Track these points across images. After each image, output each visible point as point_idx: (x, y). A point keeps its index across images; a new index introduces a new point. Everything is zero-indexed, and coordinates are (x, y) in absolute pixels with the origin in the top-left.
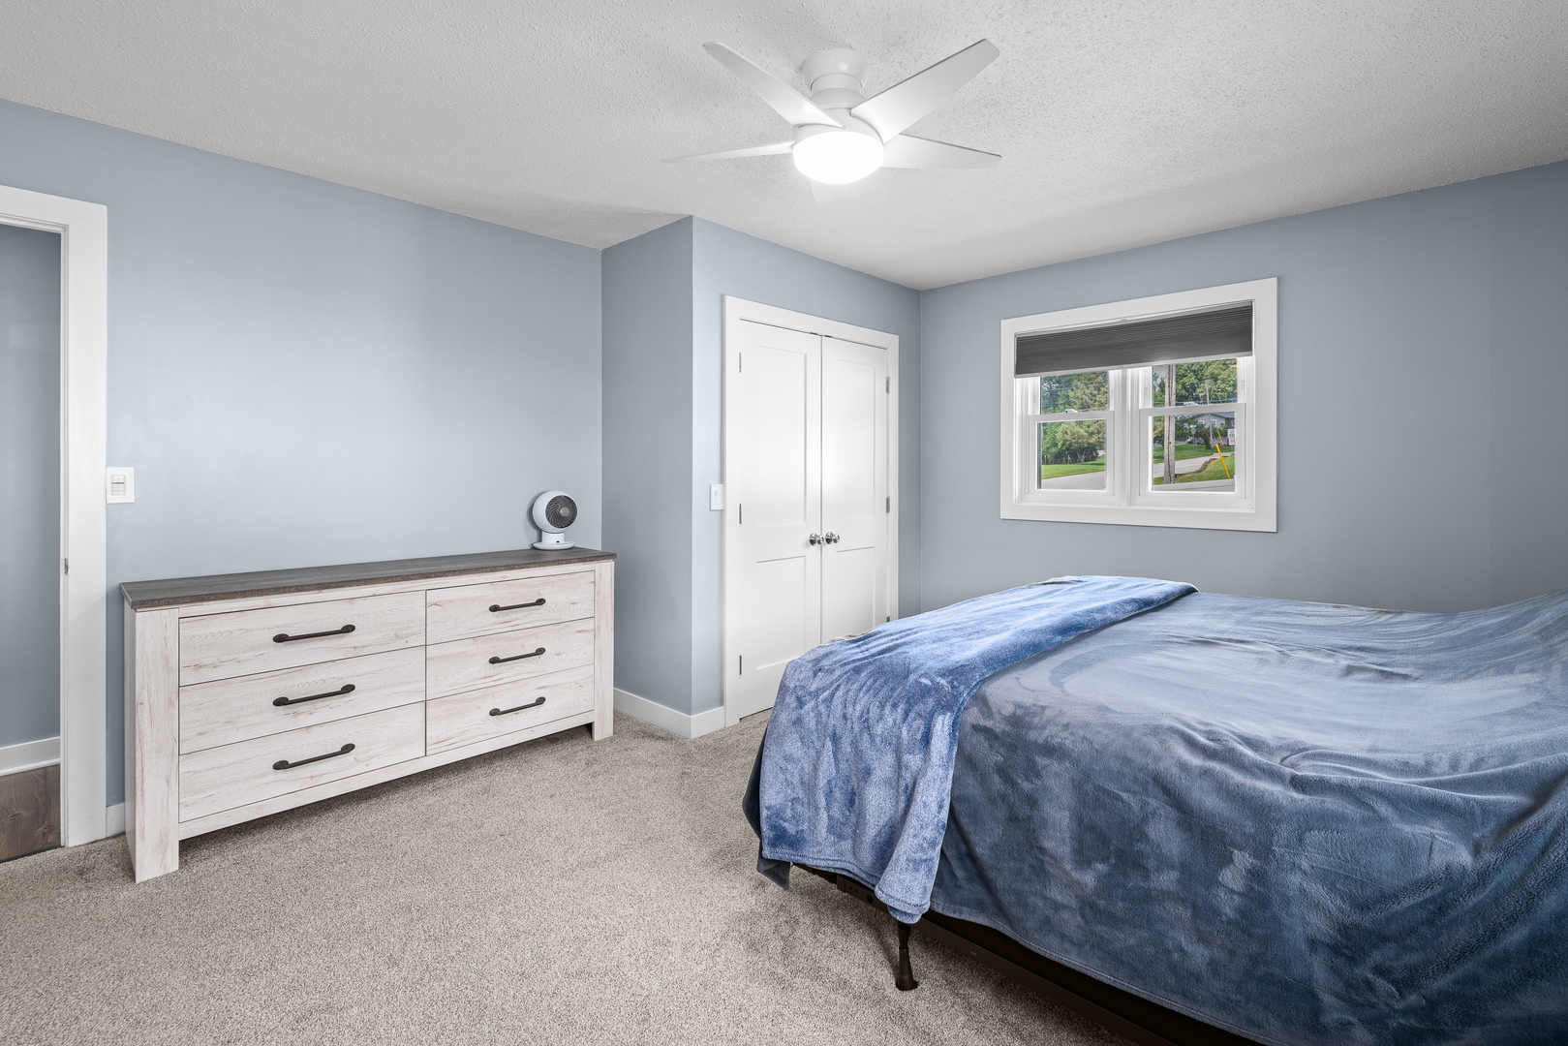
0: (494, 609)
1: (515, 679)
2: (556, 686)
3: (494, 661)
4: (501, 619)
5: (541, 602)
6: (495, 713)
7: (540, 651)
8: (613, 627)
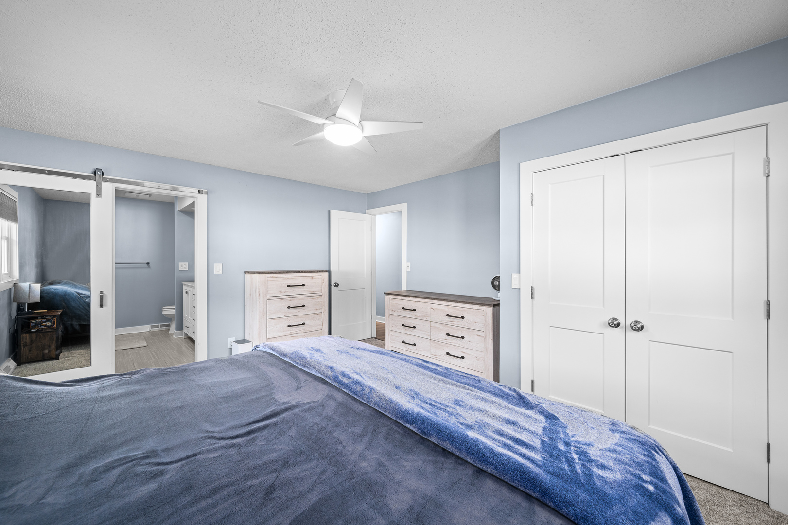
0: (448, 315)
1: (454, 344)
2: (468, 354)
3: (448, 335)
4: (450, 320)
5: (463, 318)
6: (448, 354)
7: (463, 338)
8: (492, 339)
